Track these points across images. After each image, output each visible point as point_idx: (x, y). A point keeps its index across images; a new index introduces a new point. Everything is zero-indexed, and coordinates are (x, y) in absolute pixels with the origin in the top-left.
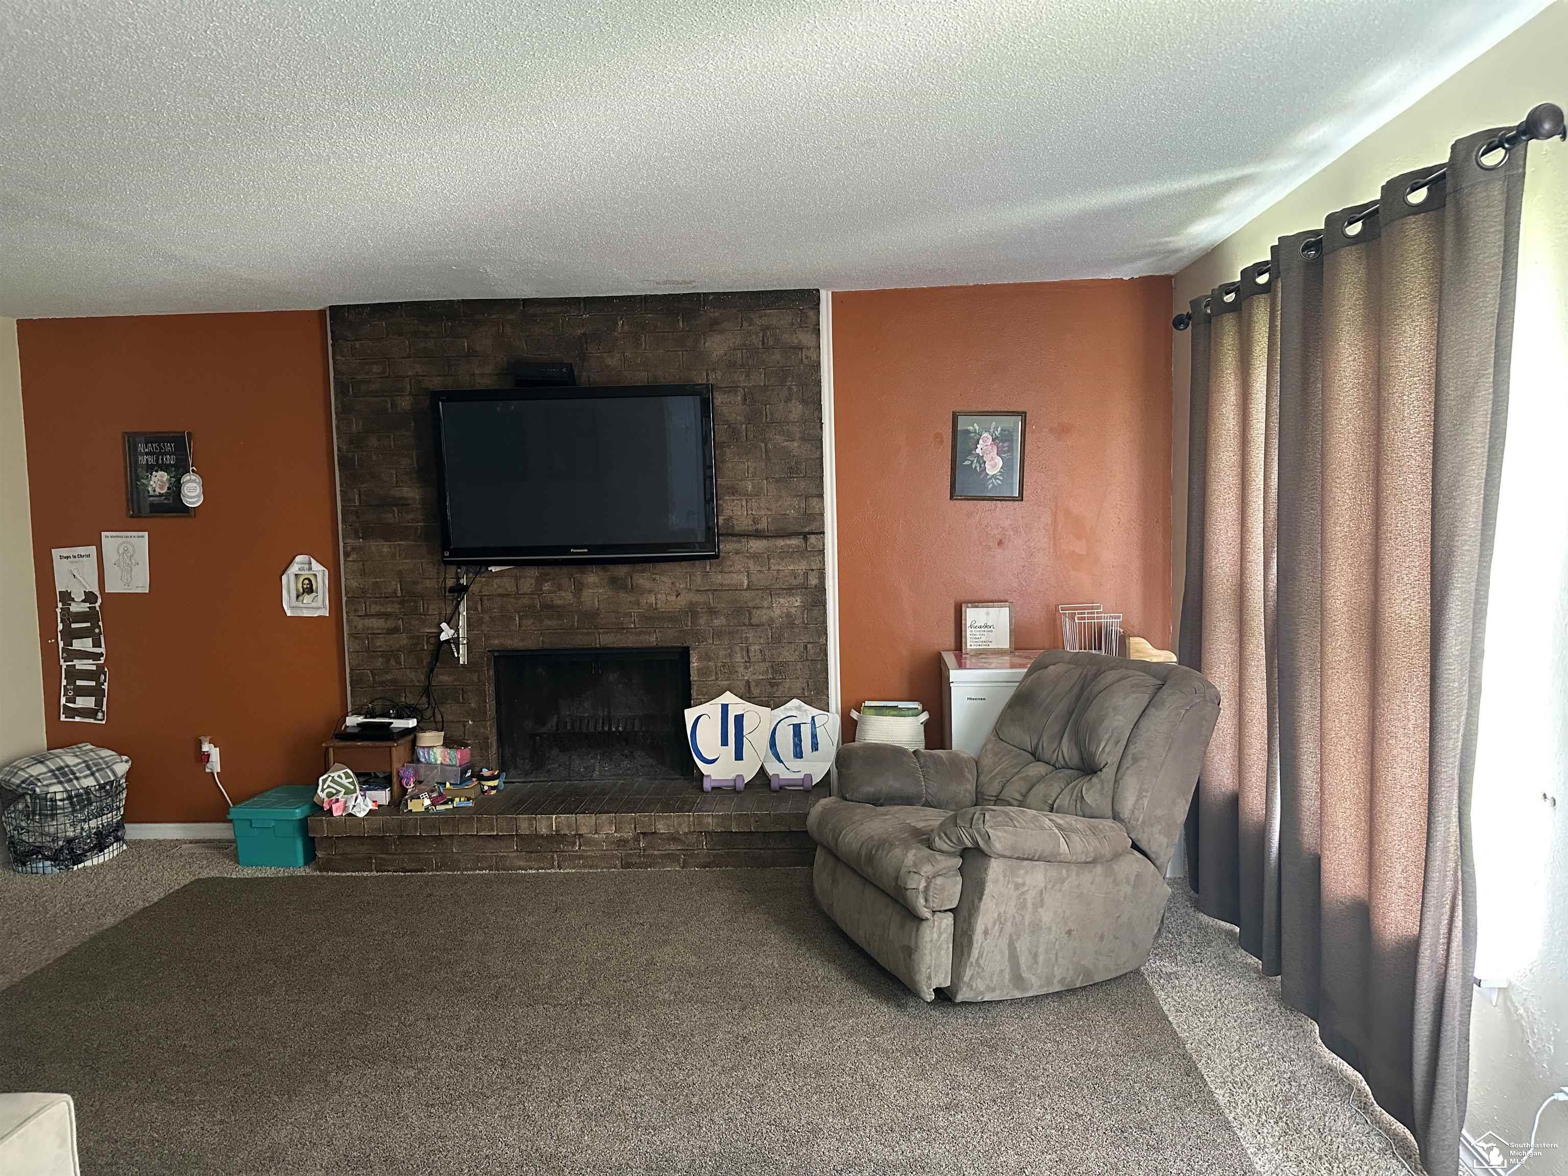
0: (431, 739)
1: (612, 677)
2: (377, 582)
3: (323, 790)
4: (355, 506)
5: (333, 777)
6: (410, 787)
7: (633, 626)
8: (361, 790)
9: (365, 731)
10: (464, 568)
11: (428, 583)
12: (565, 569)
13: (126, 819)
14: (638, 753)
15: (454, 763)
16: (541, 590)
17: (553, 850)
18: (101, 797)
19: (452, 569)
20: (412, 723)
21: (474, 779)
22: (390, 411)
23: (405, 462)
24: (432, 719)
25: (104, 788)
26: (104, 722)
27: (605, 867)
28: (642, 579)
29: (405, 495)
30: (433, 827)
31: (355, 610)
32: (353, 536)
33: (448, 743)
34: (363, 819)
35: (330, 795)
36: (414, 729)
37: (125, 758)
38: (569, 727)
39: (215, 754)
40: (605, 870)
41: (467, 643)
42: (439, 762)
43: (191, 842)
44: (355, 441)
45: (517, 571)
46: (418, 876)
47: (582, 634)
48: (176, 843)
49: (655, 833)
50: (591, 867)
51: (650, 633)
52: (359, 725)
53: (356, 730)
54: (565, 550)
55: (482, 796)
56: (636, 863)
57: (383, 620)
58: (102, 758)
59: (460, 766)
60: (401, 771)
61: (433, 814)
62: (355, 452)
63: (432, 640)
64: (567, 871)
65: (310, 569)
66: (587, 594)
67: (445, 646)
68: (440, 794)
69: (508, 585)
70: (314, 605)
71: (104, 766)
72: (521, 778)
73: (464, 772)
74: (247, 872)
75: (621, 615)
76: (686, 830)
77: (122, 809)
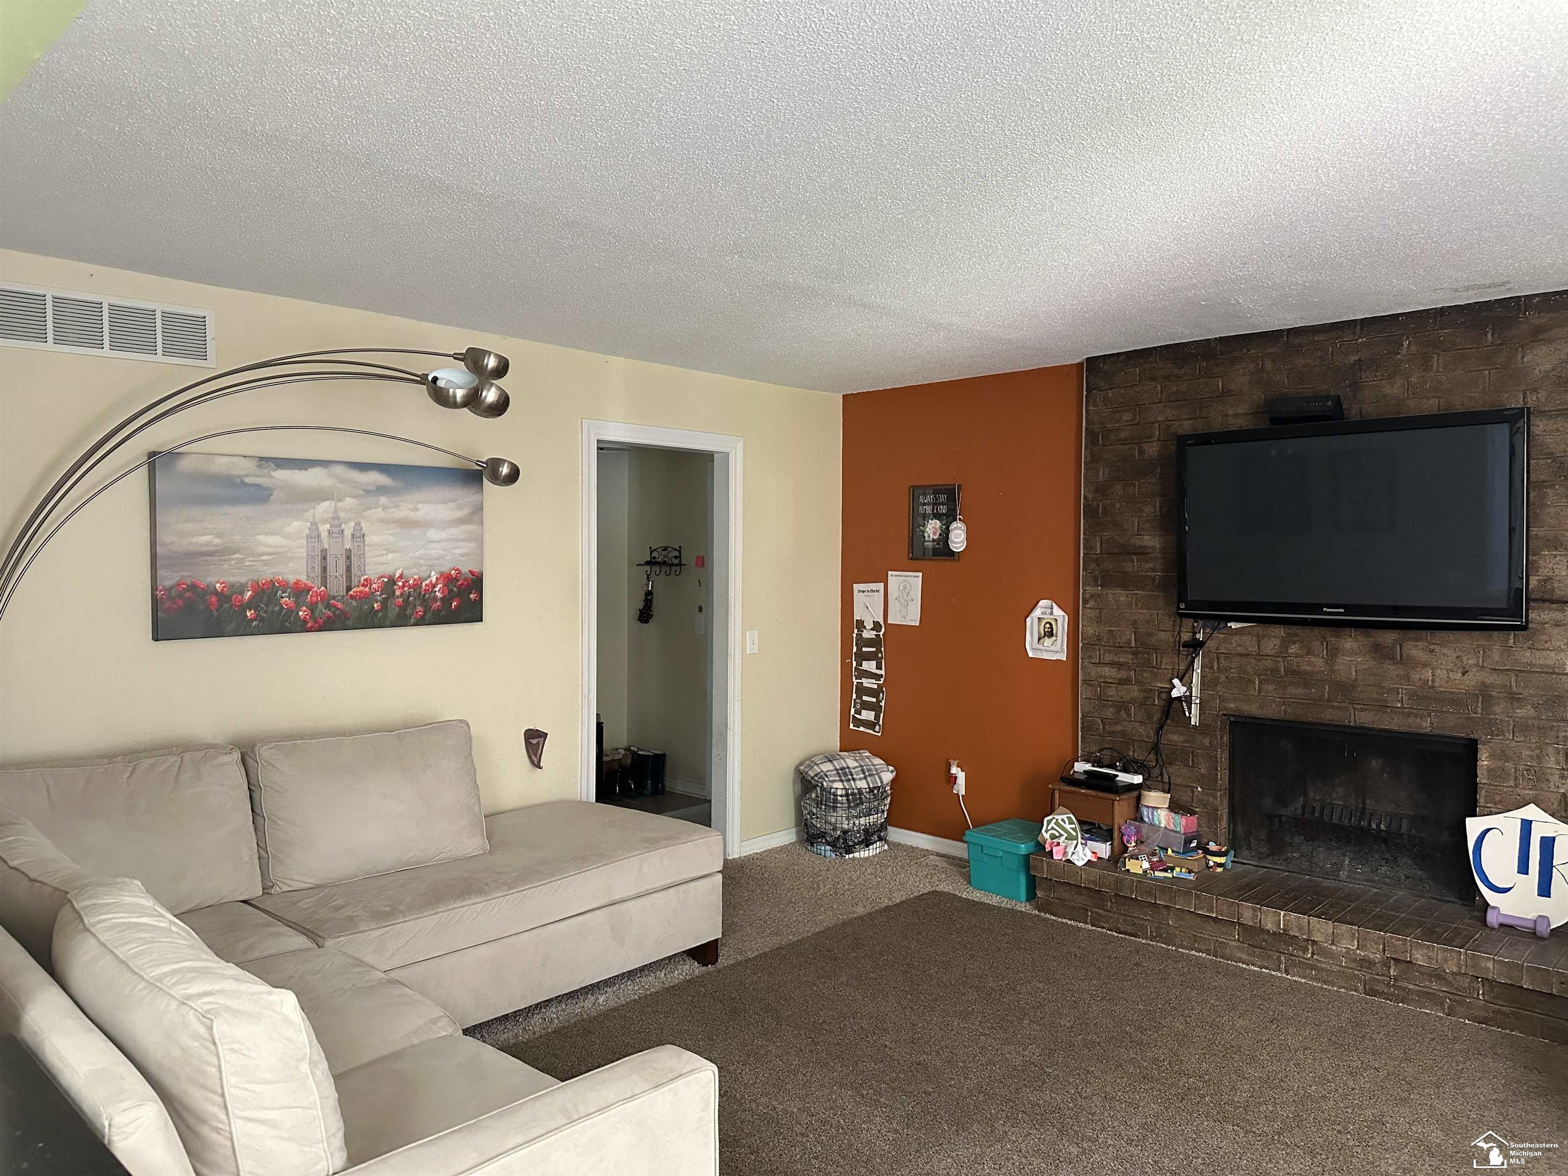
0: (1156, 799)
1: (1374, 764)
2: (1112, 631)
3: (1047, 831)
4: (1096, 554)
5: (1057, 820)
6: (1131, 846)
7: (1399, 705)
8: (1082, 838)
9: (1093, 781)
10: (1201, 622)
11: (1162, 635)
12: (1317, 631)
13: (889, 822)
14: (1405, 860)
15: (1178, 829)
16: (1287, 653)
17: (1280, 950)
18: (869, 799)
19: (1188, 623)
20: (1138, 779)
21: (1200, 852)
22: (1137, 457)
23: (1148, 509)
24: (1159, 779)
25: (873, 792)
26: (879, 734)
27: (1343, 987)
28: (1416, 649)
29: (1145, 543)
30: (1149, 893)
31: (1090, 657)
32: (1092, 583)
33: (1174, 807)
34: (1080, 868)
35: (1053, 837)
36: (1138, 787)
37: (891, 768)
38: (1317, 814)
39: (961, 777)
40: (1343, 990)
41: (1200, 703)
42: (1163, 825)
43: (938, 855)
44: (1102, 490)
45: (1260, 629)
46: (1130, 941)
47: (1333, 707)
48: (926, 853)
49: (1410, 962)
50: (1325, 982)
51: (1422, 717)
52: (1085, 772)
53: (1083, 777)
54: (1317, 608)
55: (1206, 871)
56: (1383, 991)
57: (1116, 669)
58: (874, 765)
59: (1185, 834)
60: (1122, 827)
61: (1151, 879)
62: (1100, 500)
63: (1164, 696)
64: (1296, 978)
65: (1052, 614)
66: (1342, 662)
67: (1176, 702)
68: (1161, 861)
69: (1249, 643)
70: (1053, 648)
71: (875, 773)
72: (1254, 861)
73: (1188, 841)
74: (977, 895)
75: (1384, 691)
76: (1455, 969)
77: (886, 813)
